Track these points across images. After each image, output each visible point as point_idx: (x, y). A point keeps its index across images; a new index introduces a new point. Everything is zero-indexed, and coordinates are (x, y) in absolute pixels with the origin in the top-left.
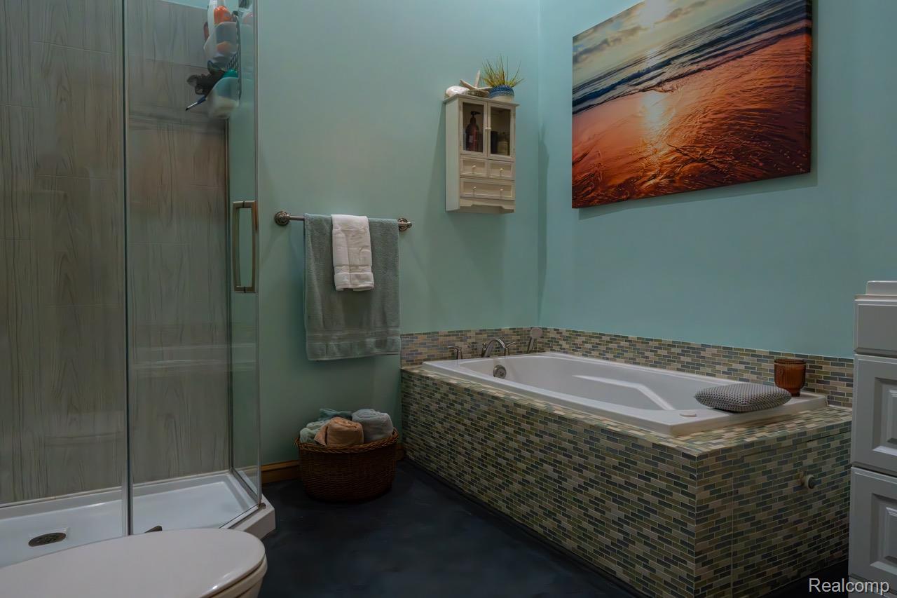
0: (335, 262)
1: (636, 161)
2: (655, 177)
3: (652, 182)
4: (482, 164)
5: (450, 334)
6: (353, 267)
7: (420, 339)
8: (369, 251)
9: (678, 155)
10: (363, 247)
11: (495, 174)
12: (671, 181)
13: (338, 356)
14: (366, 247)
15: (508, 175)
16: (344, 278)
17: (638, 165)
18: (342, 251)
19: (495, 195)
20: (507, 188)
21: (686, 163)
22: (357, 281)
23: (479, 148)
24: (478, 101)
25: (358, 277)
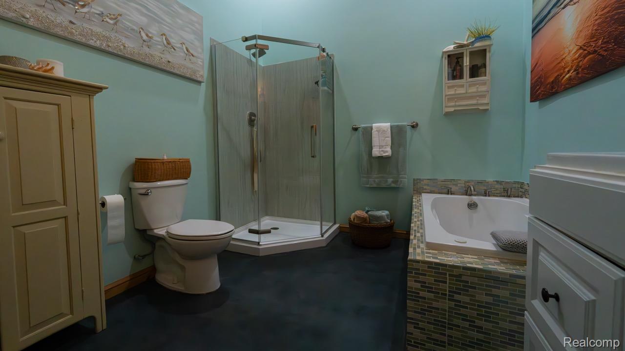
0: (373, 145)
1: (559, 63)
2: (569, 72)
3: (567, 76)
4: (462, 86)
5: (445, 181)
6: (381, 147)
7: (426, 182)
8: (390, 139)
9: (581, 51)
10: (386, 137)
11: (473, 89)
12: (578, 73)
13: (375, 186)
14: (388, 137)
15: (483, 88)
16: (376, 152)
17: (560, 65)
18: (376, 140)
19: (474, 102)
20: (483, 96)
21: (585, 57)
22: (382, 153)
23: (461, 77)
24: (460, 50)
25: (383, 151)
